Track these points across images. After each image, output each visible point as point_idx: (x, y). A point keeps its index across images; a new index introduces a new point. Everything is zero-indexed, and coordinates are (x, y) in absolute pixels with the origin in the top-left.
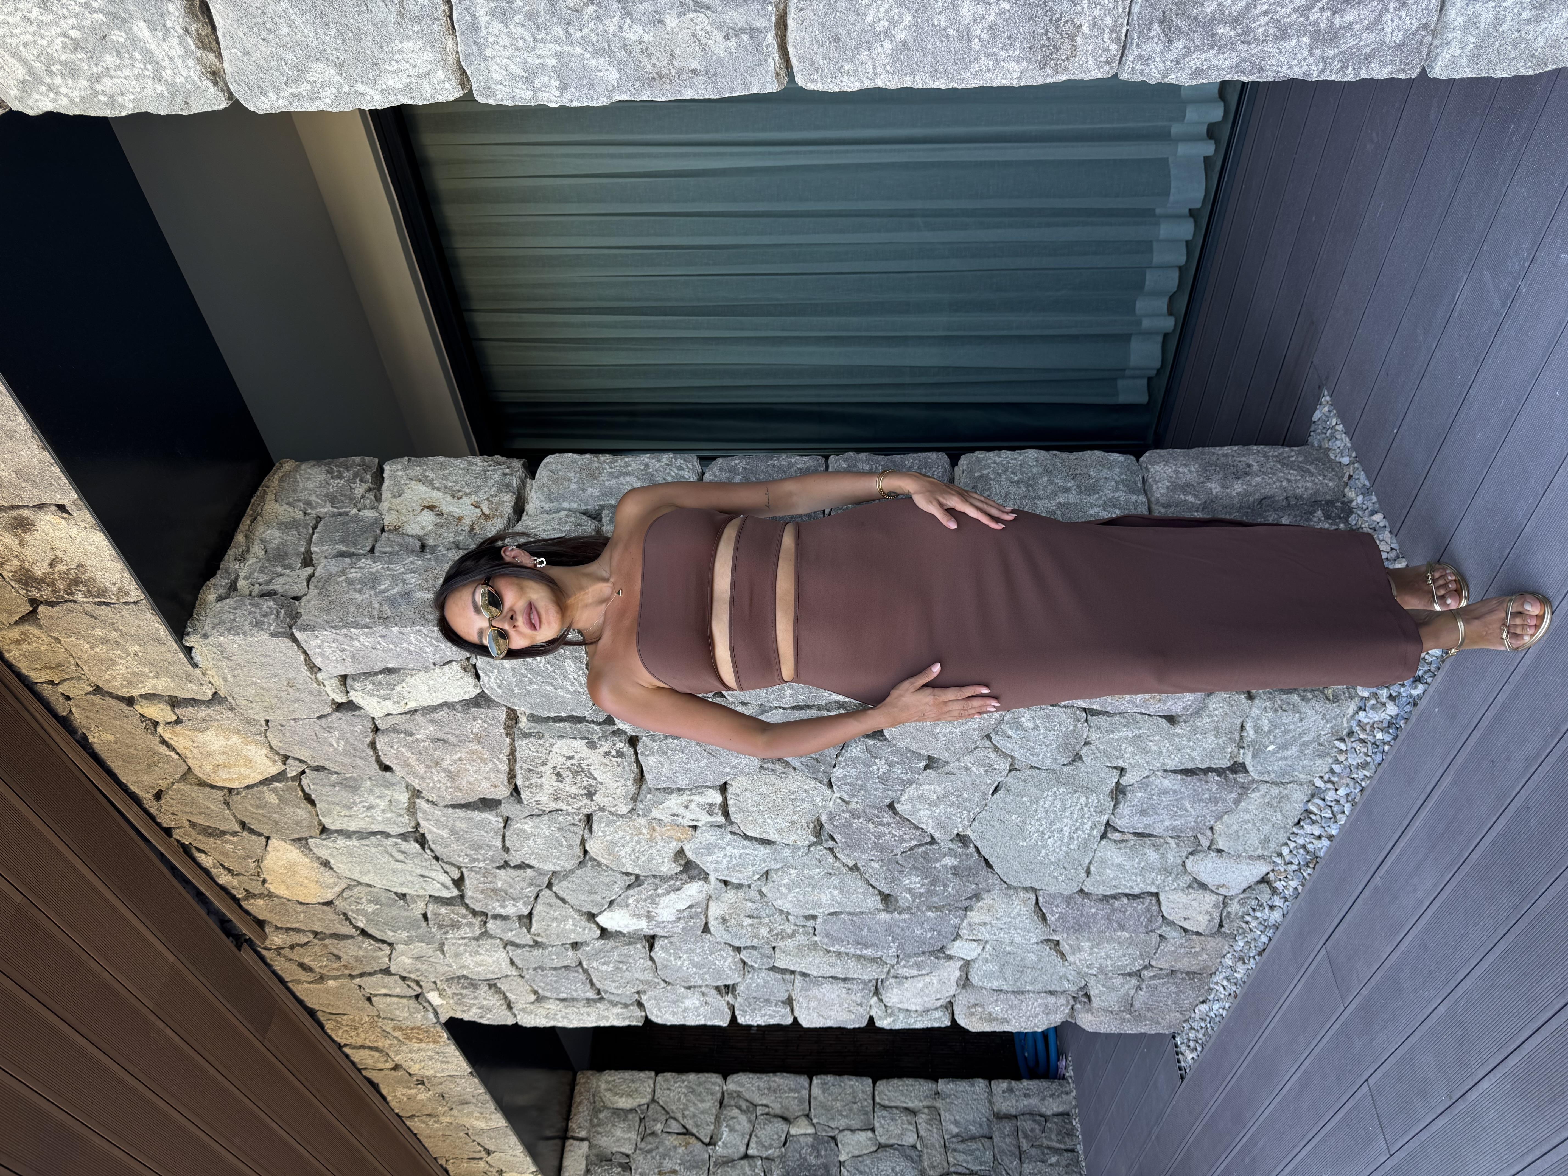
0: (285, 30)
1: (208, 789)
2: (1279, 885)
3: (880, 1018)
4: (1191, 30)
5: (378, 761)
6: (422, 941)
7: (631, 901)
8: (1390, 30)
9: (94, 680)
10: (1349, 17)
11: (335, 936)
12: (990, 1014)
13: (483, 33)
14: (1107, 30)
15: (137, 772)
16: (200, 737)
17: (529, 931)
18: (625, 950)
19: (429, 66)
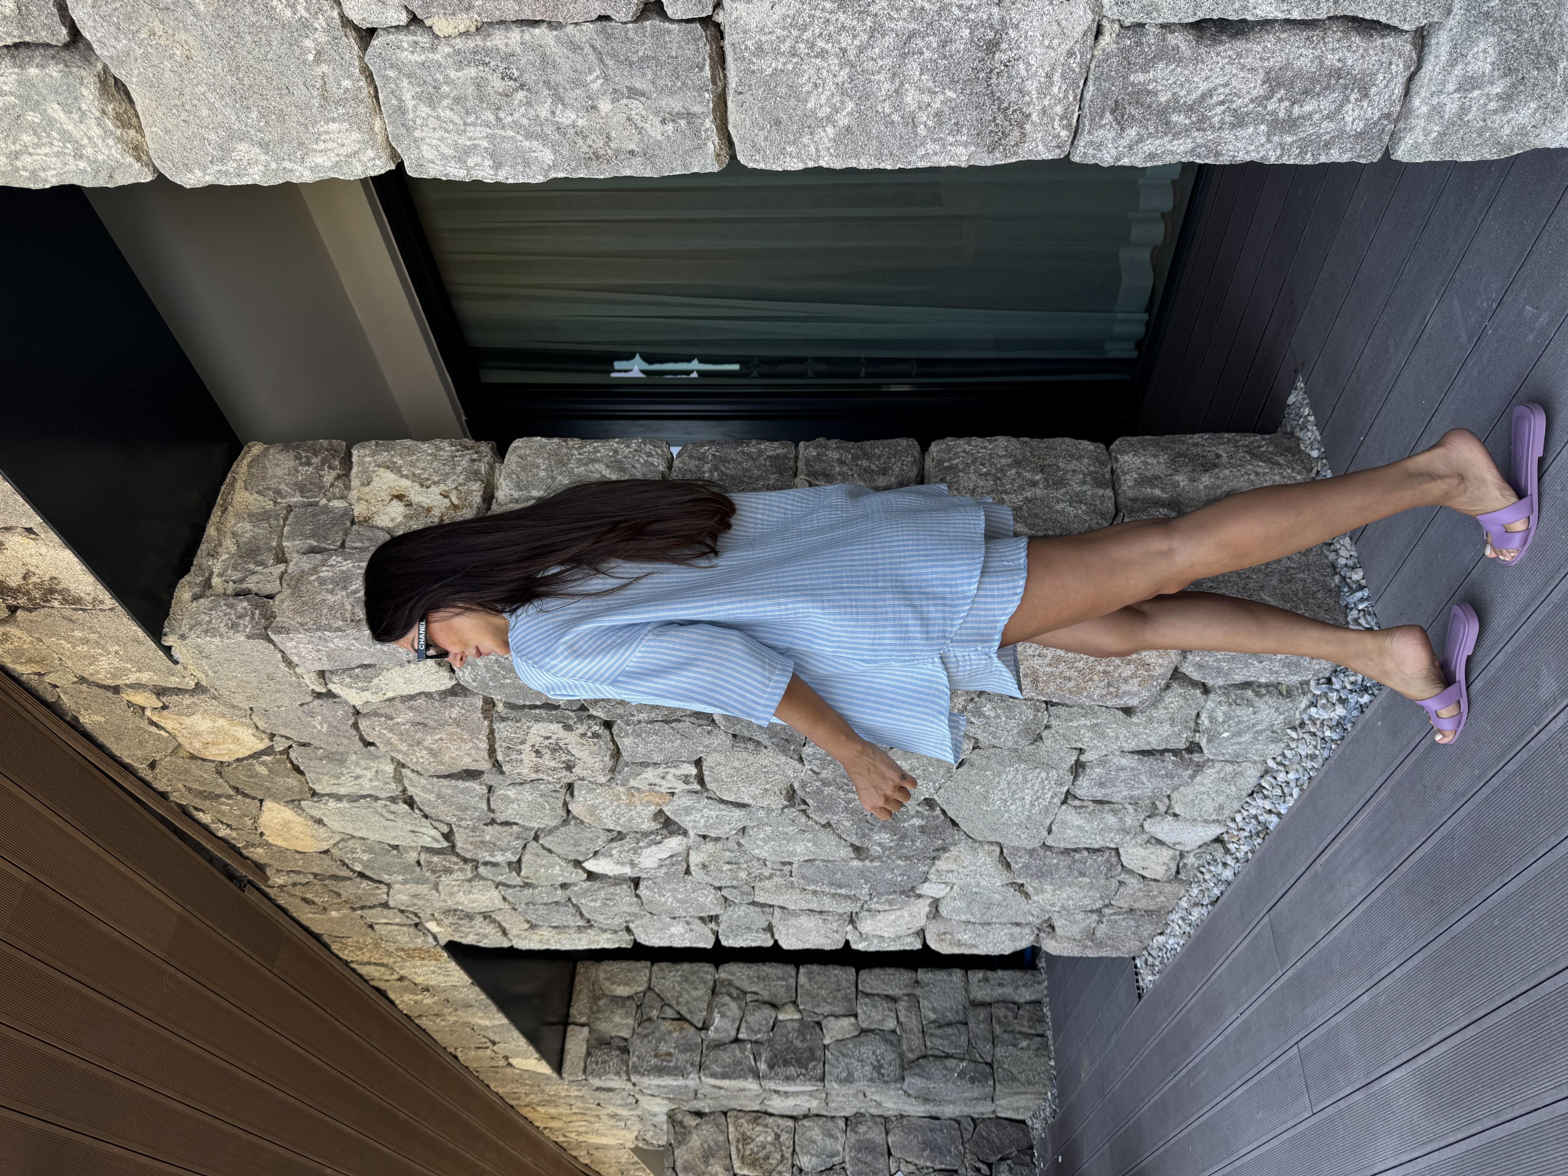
0: (205, 112)
1: (200, 762)
2: (1232, 847)
3: (856, 942)
4: (1144, 117)
5: (362, 739)
6: (418, 883)
7: (614, 852)
8: (1351, 119)
9: (79, 673)
10: (1308, 108)
11: (334, 877)
12: (959, 940)
13: (411, 116)
14: (1057, 118)
15: (129, 748)
16: (188, 721)
17: (519, 874)
18: (612, 889)
19: (358, 146)
